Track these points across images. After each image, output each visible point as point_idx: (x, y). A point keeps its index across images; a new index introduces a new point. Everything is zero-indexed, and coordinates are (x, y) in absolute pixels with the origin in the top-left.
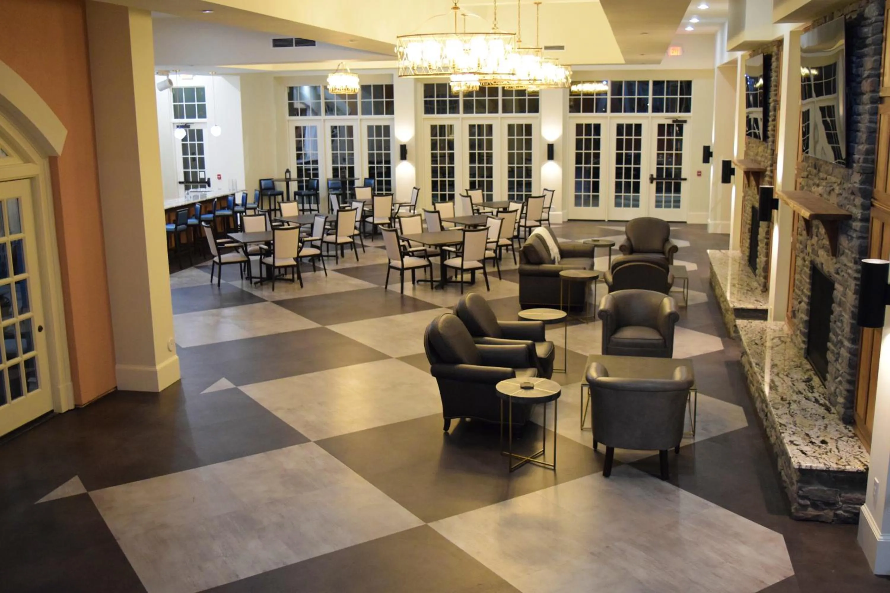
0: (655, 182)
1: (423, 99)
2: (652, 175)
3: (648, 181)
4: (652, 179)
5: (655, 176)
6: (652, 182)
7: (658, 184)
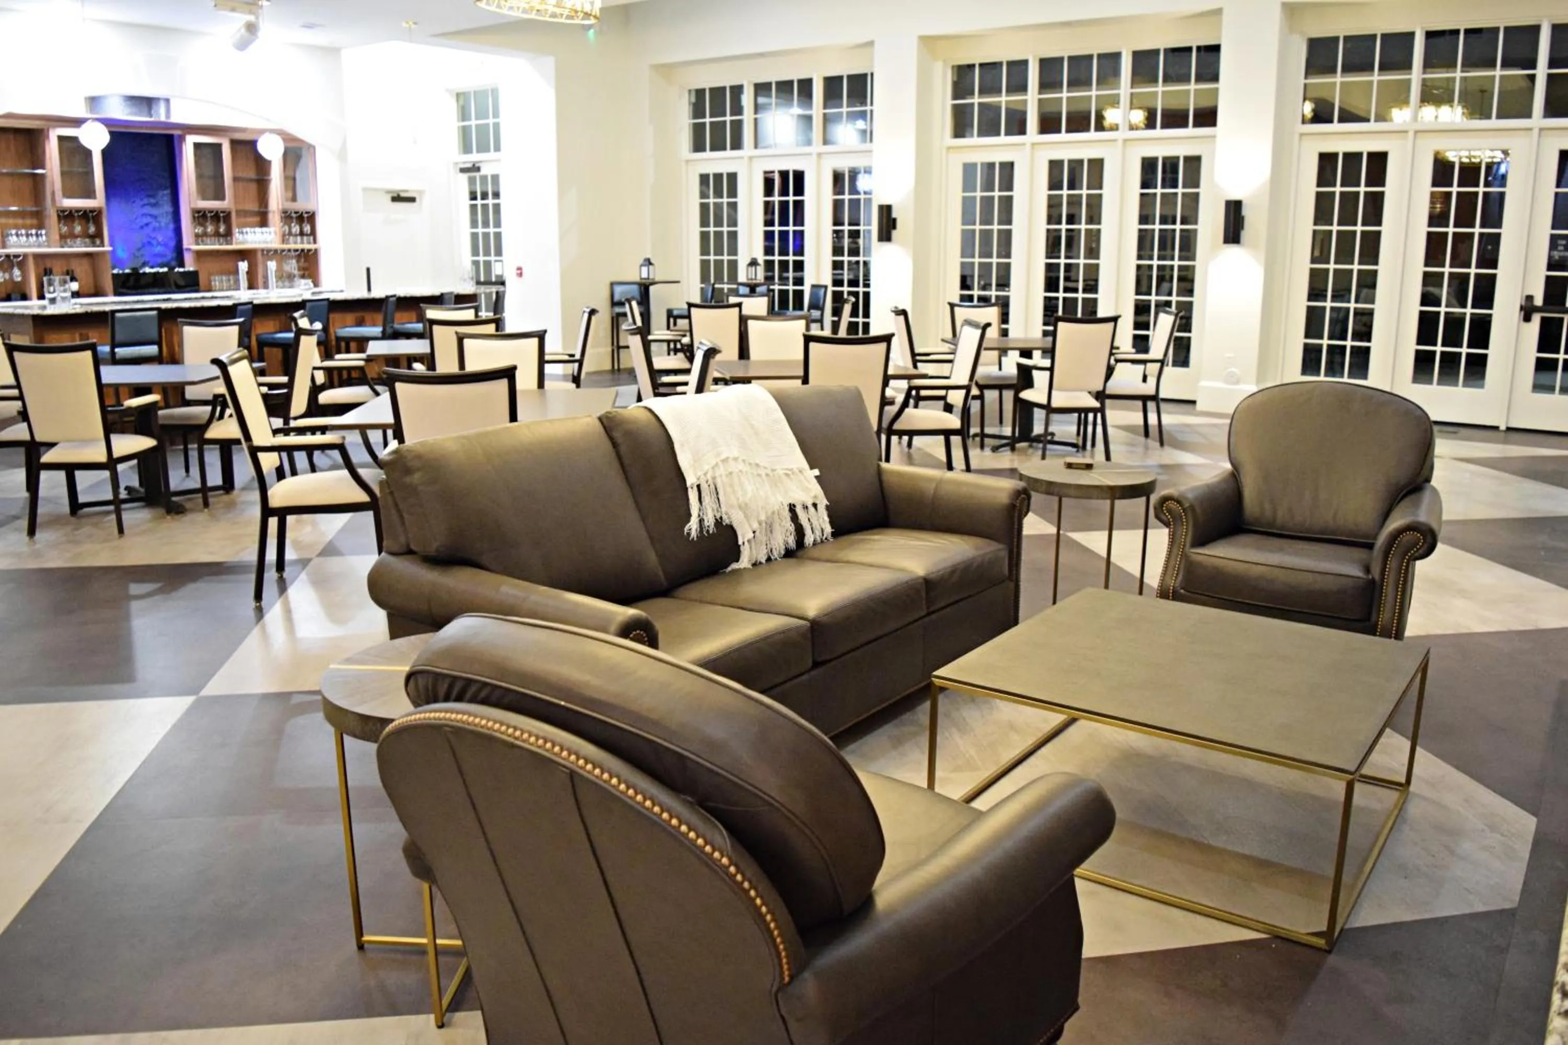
0: (1536, 318)
1: (950, 102)
2: (1530, 298)
3: (1516, 314)
4: (1527, 311)
5: (1539, 301)
6: (1527, 319)
7: (1544, 322)
